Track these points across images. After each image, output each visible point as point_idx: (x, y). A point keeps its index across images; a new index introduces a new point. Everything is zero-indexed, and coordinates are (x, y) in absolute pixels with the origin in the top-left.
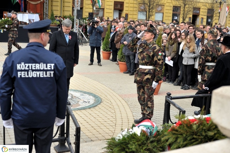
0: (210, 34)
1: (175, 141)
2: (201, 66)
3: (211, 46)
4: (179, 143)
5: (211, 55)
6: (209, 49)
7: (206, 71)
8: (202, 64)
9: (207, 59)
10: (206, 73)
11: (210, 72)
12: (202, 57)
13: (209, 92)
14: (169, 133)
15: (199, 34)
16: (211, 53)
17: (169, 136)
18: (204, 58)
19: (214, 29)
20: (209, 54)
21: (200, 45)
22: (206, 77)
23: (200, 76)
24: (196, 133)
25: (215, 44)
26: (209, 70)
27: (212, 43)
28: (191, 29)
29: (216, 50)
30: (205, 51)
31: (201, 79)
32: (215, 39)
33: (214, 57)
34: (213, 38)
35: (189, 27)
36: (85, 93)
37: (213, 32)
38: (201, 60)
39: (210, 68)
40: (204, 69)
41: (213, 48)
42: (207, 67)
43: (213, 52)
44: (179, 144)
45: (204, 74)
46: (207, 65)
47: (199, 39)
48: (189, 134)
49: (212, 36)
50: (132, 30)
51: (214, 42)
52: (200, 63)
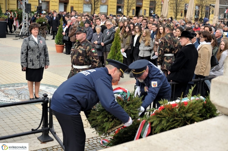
0: (167, 28)
1: (159, 123)
2: (161, 57)
3: (169, 39)
4: (164, 124)
5: (169, 47)
6: (167, 42)
7: (165, 61)
8: (161, 55)
9: (165, 50)
10: (165, 63)
11: (168, 62)
12: (161, 49)
13: (171, 81)
14: (154, 117)
15: (154, 28)
16: (169, 45)
17: (154, 119)
18: (163, 50)
19: (171, 24)
20: (168, 46)
21: (155, 37)
22: (165, 67)
23: (160, 66)
24: (177, 115)
25: (172, 37)
26: (168, 60)
27: (169, 36)
28: (144, 22)
29: (173, 42)
30: (164, 44)
31: (161, 68)
32: (172, 32)
33: (172, 48)
34: (170, 31)
35: (142, 20)
36: (50, 86)
37: (170, 26)
38: (160, 51)
39: (168, 59)
40: (163, 60)
41: (171, 41)
42: (166, 57)
43: (171, 44)
44: (162, 126)
45: (163, 64)
46: (165, 56)
47: (153, 32)
48: (172, 116)
49: (169, 29)
50: (89, 24)
51: (171, 35)
52: (160, 54)
